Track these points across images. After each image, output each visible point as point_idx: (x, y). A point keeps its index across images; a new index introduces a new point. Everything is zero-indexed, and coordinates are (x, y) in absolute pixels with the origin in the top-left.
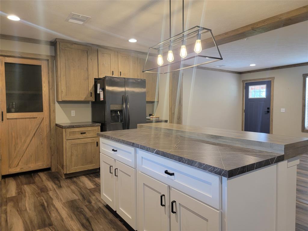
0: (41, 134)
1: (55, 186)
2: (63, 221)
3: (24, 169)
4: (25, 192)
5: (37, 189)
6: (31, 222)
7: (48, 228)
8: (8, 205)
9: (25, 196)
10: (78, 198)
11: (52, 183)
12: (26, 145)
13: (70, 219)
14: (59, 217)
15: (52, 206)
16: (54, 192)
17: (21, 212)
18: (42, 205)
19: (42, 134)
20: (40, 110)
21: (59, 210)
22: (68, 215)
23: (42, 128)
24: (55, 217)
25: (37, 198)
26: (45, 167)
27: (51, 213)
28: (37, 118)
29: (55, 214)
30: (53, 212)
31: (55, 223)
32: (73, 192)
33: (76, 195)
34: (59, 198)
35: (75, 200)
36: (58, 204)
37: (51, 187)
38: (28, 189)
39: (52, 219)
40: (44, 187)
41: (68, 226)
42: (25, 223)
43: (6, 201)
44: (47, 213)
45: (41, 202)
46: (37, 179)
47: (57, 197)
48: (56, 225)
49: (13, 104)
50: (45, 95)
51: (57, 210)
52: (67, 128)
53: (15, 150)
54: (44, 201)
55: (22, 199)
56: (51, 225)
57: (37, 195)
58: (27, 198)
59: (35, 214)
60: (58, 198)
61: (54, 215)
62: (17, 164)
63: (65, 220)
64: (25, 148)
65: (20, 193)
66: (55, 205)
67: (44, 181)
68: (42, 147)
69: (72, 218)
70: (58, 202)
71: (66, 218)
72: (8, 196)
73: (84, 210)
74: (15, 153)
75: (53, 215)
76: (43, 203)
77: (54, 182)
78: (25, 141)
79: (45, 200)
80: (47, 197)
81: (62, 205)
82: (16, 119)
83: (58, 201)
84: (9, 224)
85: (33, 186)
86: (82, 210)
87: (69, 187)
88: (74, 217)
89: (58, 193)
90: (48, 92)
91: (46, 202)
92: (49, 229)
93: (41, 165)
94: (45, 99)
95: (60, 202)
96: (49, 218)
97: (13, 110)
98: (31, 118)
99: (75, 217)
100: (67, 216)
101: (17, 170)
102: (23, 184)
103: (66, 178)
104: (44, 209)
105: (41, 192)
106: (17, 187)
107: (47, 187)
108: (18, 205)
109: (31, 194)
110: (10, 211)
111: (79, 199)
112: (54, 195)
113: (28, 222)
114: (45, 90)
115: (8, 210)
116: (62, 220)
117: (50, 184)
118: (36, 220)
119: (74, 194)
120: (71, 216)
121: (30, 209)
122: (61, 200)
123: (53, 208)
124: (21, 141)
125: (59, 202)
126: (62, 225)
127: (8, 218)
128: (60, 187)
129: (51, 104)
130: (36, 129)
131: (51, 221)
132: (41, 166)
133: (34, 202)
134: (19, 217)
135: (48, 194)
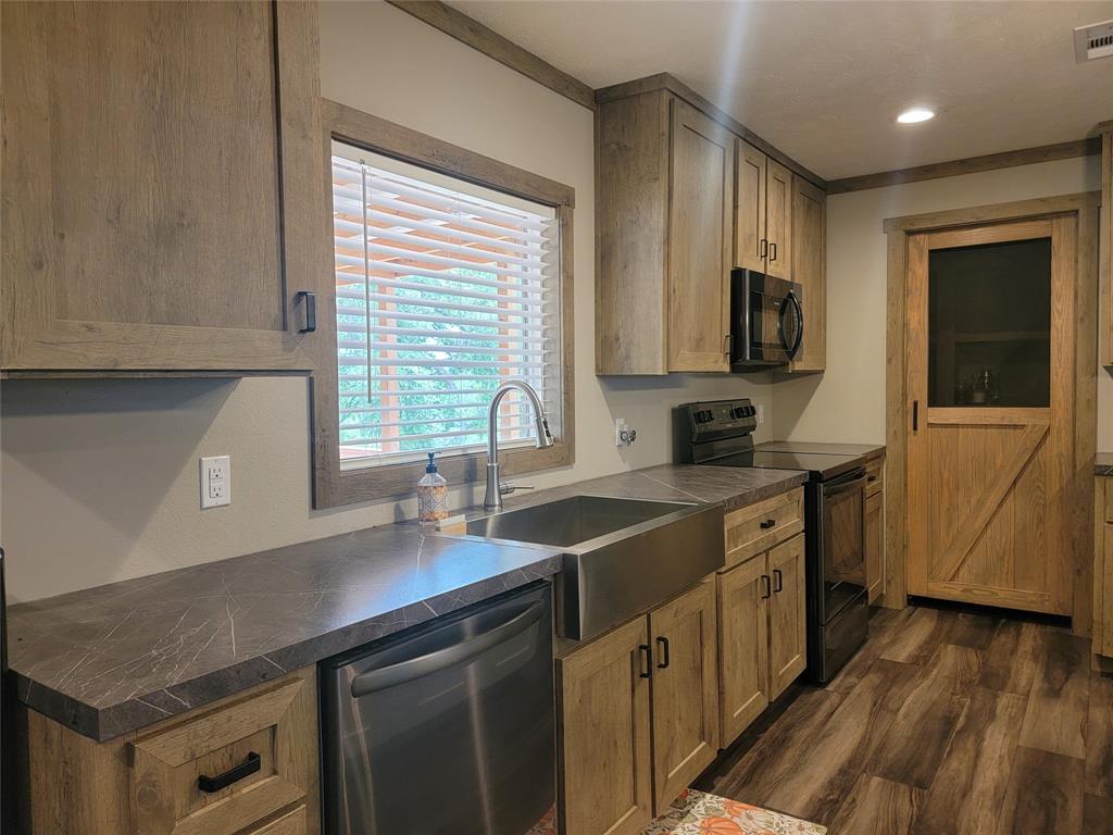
0: (1038, 487)
1: (1037, 685)
2: (964, 796)
3: (976, 595)
4: (934, 665)
5: (975, 669)
6: (882, 748)
7: (907, 788)
8: (864, 679)
9: (924, 676)
10: (1081, 756)
11: (1038, 671)
12: (985, 515)
13: (988, 803)
14: (963, 778)
15: (972, 738)
16: (1019, 699)
17: (879, 708)
18: (949, 722)
19: (1041, 485)
20: (1040, 397)
21: (983, 760)
22: (996, 788)
23: (1045, 464)
24: (953, 771)
25: (953, 694)
26: (1047, 608)
27: (954, 755)
28: (1024, 426)
29: (961, 764)
30: (961, 756)
31: (940, 787)
32: (1082, 731)
33: (1085, 745)
34: (1019, 723)
35: (1066, 759)
36: (996, 743)
37: (1023, 681)
38: (950, 657)
39: (940, 773)
40: (1001, 671)
41: (965, 819)
42: (864, 742)
43: (869, 668)
44: (940, 748)
45: (951, 712)
46: (1003, 640)
47: (1013, 722)
48: (936, 793)
49: (983, 377)
50: (1060, 346)
51: (977, 756)
52: (1108, 475)
53: (950, 524)
54: (965, 710)
55: (911, 677)
56: (922, 785)
57: (958, 685)
58: (927, 682)
59: (910, 734)
60: (1015, 724)
61: (956, 764)
62: (953, 571)
63: (974, 797)
64: (979, 523)
65: (923, 660)
66: (983, 740)
67: (1019, 654)
68: (1041, 534)
69: (998, 805)
70: (1001, 737)
71: (983, 793)
72: (885, 656)
73: (1063, 807)
74: (948, 534)
75: (954, 764)
76: (958, 716)
77: (1047, 669)
78: (981, 504)
79: (970, 709)
80: (985, 705)
81: (1005, 751)
82: (957, 426)
83: (1004, 731)
84: (829, 724)
85: (973, 657)
86: (1059, 801)
87: (1086, 708)
88: (1009, 805)
89: (1030, 709)
90: (1071, 334)
91: (968, 717)
92: (907, 794)
93: (1034, 599)
94: (1059, 360)
95: (1008, 739)
96: (936, 763)
97: (979, 397)
98: (1005, 426)
99: (1013, 807)
100: (992, 789)
101: (954, 592)
102: (948, 639)
103: (1103, 674)
104: (945, 735)
105: (980, 683)
106: (925, 642)
107: (1013, 675)
108: (889, 690)
109: (945, 677)
110: (859, 695)
111: (1082, 763)
112: (1010, 709)
113: (875, 743)
114: (1059, 326)
115: (857, 690)
116: (966, 792)
117: (1027, 671)
118: (896, 750)
119: (1079, 736)
120: (1004, 798)
121: (906, 716)
122: (1018, 735)
123: (970, 745)
124: (969, 502)
125: (1005, 735)
126: (952, 805)
127: (840, 708)
128: (1053, 693)
129: (1081, 379)
130: (1021, 465)
131: (932, 777)
132: (1033, 602)
133: (935, 703)
134: (866, 720)
135: (996, 696)
